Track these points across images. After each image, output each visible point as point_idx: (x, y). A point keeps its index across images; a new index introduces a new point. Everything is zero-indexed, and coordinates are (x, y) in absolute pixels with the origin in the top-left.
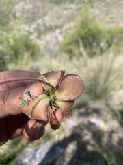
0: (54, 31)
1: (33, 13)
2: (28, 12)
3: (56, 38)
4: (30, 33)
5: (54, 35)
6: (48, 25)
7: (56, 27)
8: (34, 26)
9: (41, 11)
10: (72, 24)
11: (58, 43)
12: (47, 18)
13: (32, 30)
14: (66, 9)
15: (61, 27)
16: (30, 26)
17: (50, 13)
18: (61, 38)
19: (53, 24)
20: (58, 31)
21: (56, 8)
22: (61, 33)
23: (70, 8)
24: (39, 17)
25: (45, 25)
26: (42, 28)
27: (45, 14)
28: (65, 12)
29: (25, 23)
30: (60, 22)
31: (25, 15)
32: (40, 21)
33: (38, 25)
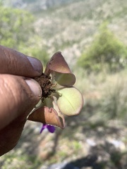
0: (72, 46)
1: (52, 29)
2: (47, 27)
3: (73, 52)
4: (48, 48)
5: (71, 49)
6: (65, 40)
7: (74, 42)
8: (51, 40)
9: (60, 27)
10: (90, 39)
11: (75, 58)
12: (65, 34)
13: (49, 45)
14: (84, 25)
15: (78, 42)
16: (48, 41)
17: (68, 29)
18: (78, 53)
19: (71, 39)
20: (75, 46)
21: (74, 24)
22: (79, 48)
23: (89, 24)
24: (57, 32)
25: (62, 40)
26: (60, 43)
27: (63, 29)
28: (83, 28)
29: (44, 38)
30: (77, 37)
31: (44, 31)
32: (58, 36)
33: (56, 40)
